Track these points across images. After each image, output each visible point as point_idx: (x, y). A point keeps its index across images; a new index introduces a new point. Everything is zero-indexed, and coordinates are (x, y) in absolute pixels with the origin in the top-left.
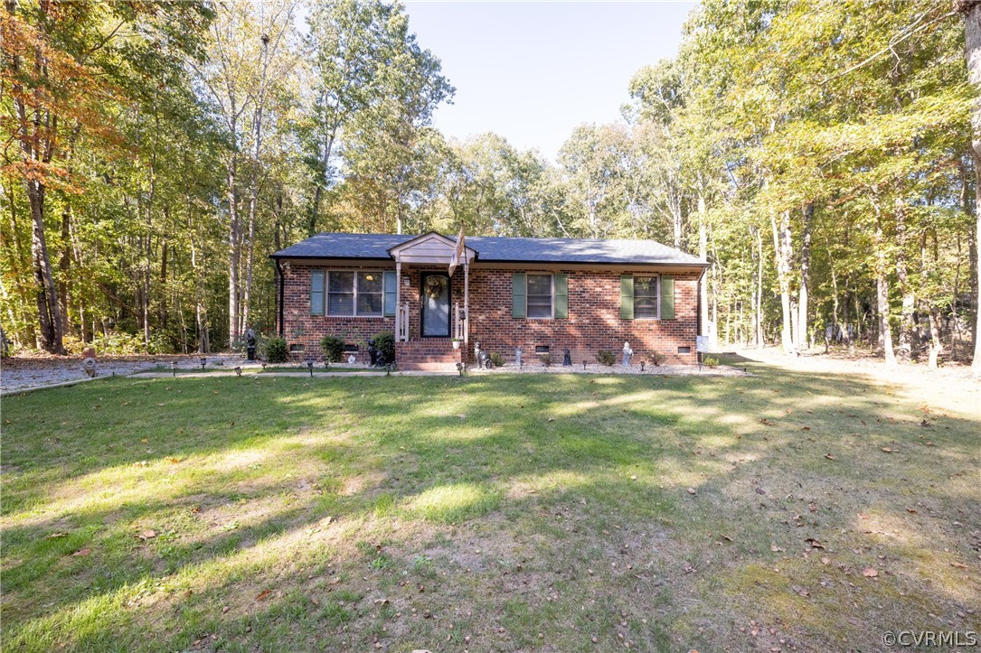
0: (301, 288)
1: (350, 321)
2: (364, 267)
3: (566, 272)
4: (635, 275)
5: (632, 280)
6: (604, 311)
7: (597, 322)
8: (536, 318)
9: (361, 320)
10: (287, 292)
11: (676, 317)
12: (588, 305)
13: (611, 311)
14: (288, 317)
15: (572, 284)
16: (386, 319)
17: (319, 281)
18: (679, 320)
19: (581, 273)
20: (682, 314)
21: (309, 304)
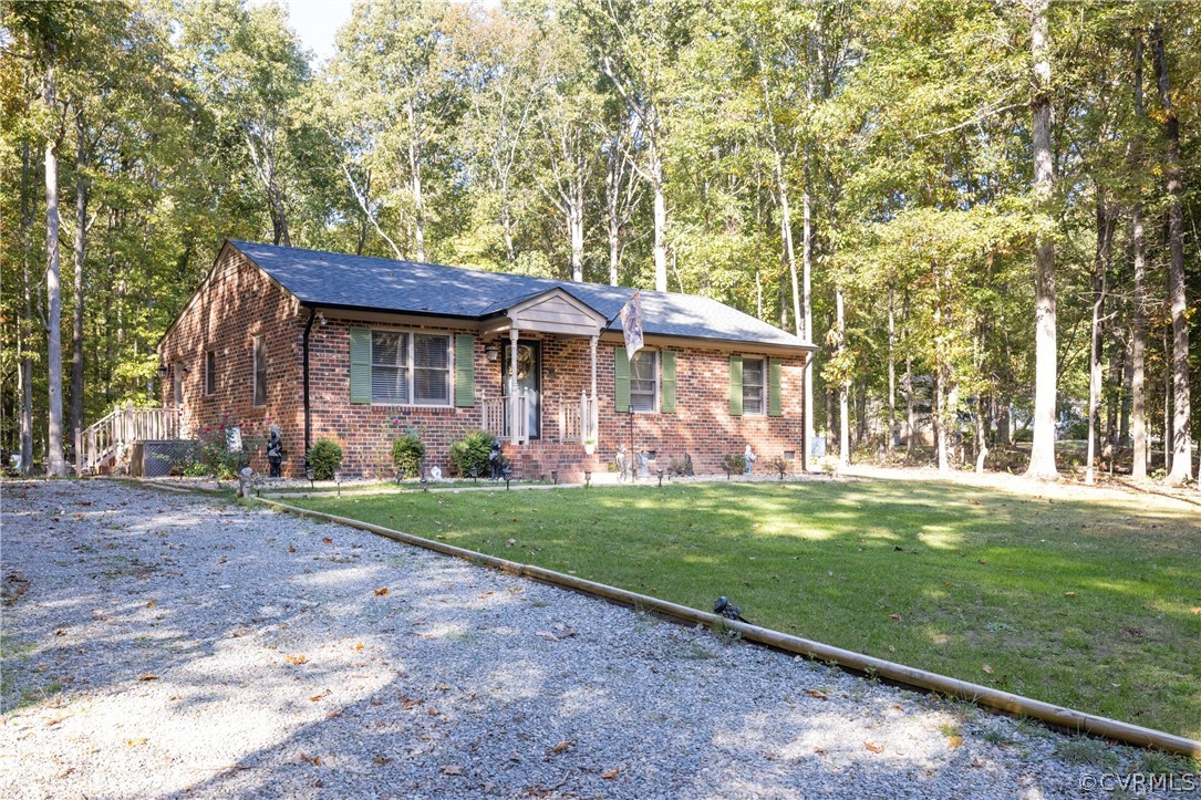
0: (334, 357)
1: (409, 413)
2: (427, 327)
3: (673, 349)
4: (744, 356)
5: (741, 363)
6: (713, 404)
7: (707, 418)
8: (643, 412)
9: (425, 412)
10: (314, 364)
11: (783, 413)
12: (697, 395)
13: (720, 404)
14: (315, 404)
15: (682, 366)
16: (459, 411)
17: (359, 346)
18: (785, 417)
19: (689, 351)
20: (787, 409)
21: (347, 383)
